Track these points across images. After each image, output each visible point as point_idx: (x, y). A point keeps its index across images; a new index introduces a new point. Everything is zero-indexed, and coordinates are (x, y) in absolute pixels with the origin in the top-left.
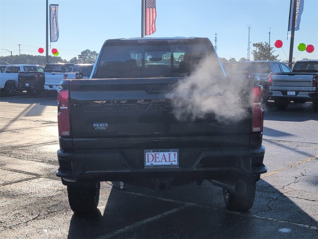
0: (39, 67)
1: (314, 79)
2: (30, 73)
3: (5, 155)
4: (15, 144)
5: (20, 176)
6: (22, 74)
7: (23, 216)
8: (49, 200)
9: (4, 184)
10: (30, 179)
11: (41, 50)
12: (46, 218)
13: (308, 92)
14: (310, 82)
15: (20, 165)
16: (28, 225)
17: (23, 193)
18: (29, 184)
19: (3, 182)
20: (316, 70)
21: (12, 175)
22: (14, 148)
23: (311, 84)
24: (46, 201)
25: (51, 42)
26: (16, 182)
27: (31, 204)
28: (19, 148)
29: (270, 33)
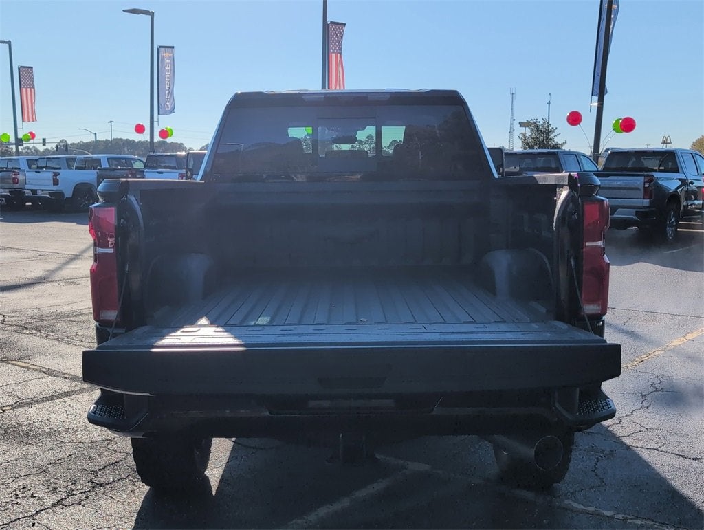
0: (136, 160)
1: (647, 185)
2: (118, 170)
3: (39, 333)
4: (65, 309)
5: (54, 386)
6: (104, 172)
7: (32, 494)
8: (101, 450)
9: (14, 407)
10: (74, 392)
11: (140, 129)
12: (83, 503)
13: (634, 208)
14: (637, 189)
15: (62, 357)
16: (37, 524)
17: (49, 430)
18: (70, 405)
19: (16, 400)
20: (647, 168)
21: (40, 382)
22: (60, 317)
23: (642, 194)
24: (93, 453)
25: (159, 114)
26: (43, 401)
27: (58, 462)
28: (72, 319)
29: (549, 103)
